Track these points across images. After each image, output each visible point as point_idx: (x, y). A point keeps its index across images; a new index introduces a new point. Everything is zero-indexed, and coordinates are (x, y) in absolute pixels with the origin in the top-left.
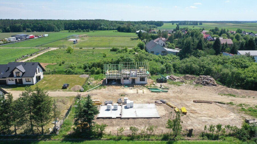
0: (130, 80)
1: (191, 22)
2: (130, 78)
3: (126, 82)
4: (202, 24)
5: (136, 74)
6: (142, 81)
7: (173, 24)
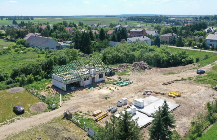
0: (90, 80)
1: (21, 17)
2: (90, 78)
3: (87, 82)
4: (33, 19)
5: (95, 71)
6: (101, 78)
7: (2, 19)
